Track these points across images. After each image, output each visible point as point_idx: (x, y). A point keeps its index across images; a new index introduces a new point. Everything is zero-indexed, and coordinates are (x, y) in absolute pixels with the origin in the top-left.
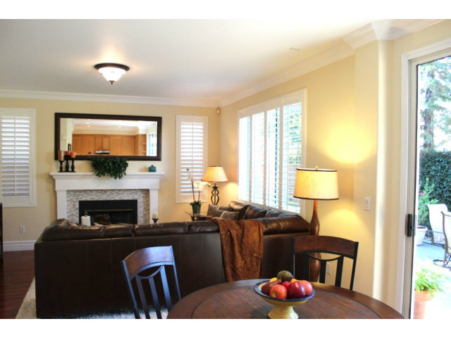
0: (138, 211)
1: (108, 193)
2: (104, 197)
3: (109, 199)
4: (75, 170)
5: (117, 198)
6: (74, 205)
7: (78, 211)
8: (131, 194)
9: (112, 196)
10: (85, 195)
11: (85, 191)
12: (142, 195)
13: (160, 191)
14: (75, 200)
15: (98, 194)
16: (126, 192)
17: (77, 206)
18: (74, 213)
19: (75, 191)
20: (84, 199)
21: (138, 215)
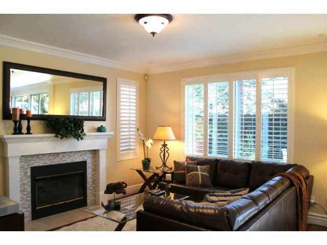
0: (88, 172)
1: (61, 156)
2: (56, 161)
3: (61, 162)
4: (31, 132)
5: (69, 161)
6: (26, 173)
7: (30, 180)
8: (81, 155)
9: (64, 159)
10: (37, 160)
11: (38, 155)
12: (90, 156)
13: (107, 151)
14: (26, 167)
15: (50, 158)
16: (76, 154)
17: (29, 174)
18: (25, 182)
19: (27, 156)
20: (36, 165)
21: (88, 176)
